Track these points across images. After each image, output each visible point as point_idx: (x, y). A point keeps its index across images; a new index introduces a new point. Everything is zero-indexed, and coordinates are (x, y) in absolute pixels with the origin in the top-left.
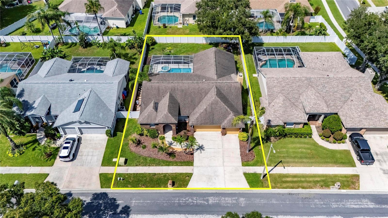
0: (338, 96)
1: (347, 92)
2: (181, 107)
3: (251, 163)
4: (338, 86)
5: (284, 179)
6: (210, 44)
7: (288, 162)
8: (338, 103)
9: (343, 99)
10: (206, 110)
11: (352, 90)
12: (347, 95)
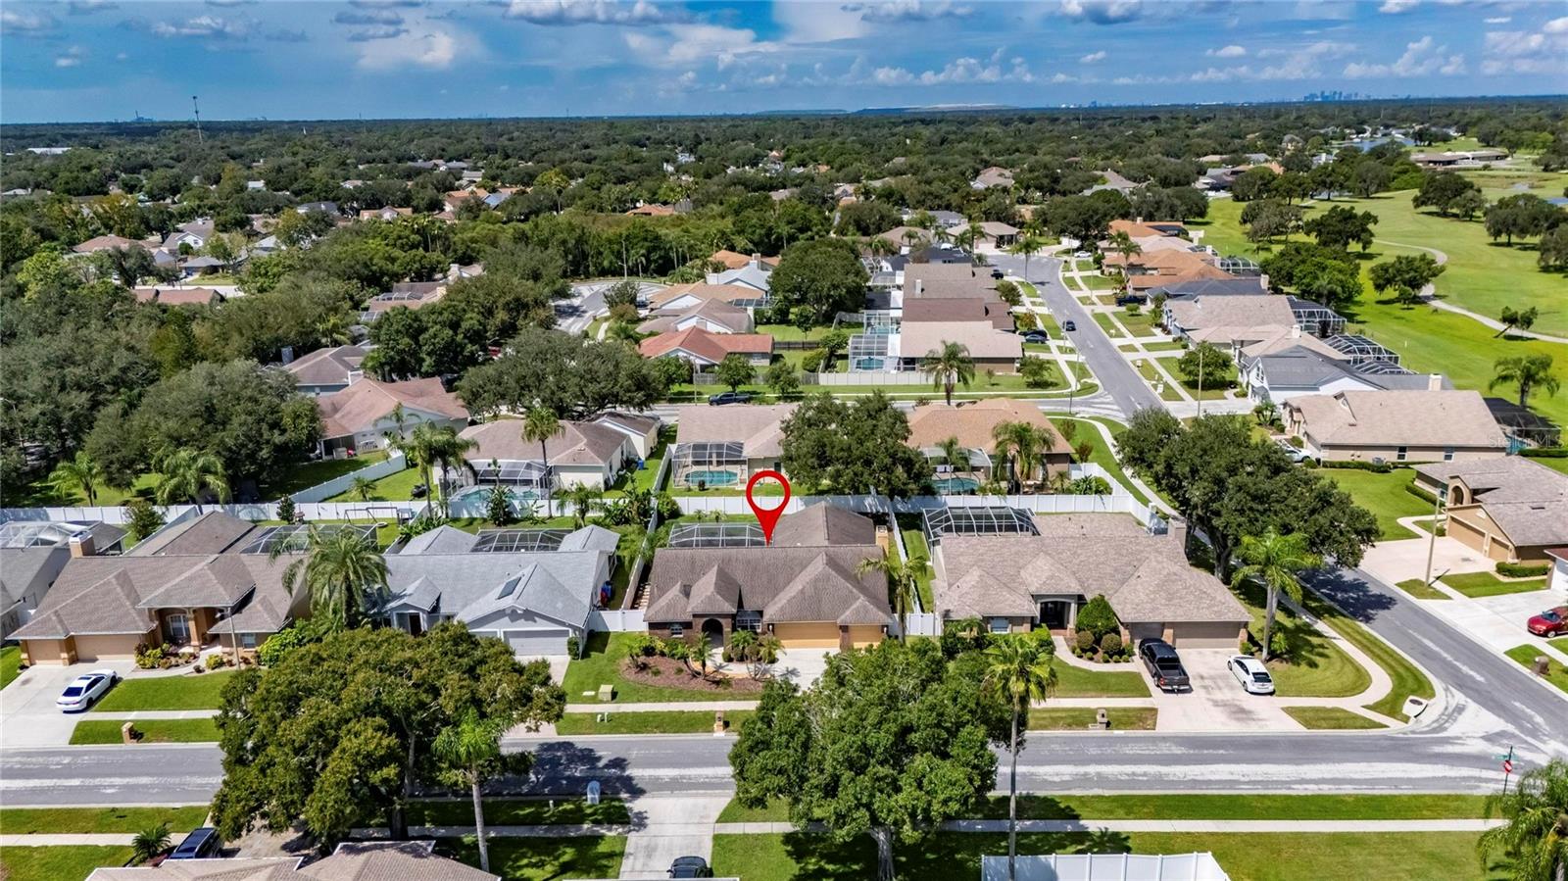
0: (1109, 570)
1: (1128, 564)
2: (744, 593)
4: (1106, 553)
8: (1108, 584)
9: (1119, 576)
10: (802, 591)
11: (1139, 560)
12: (1129, 569)
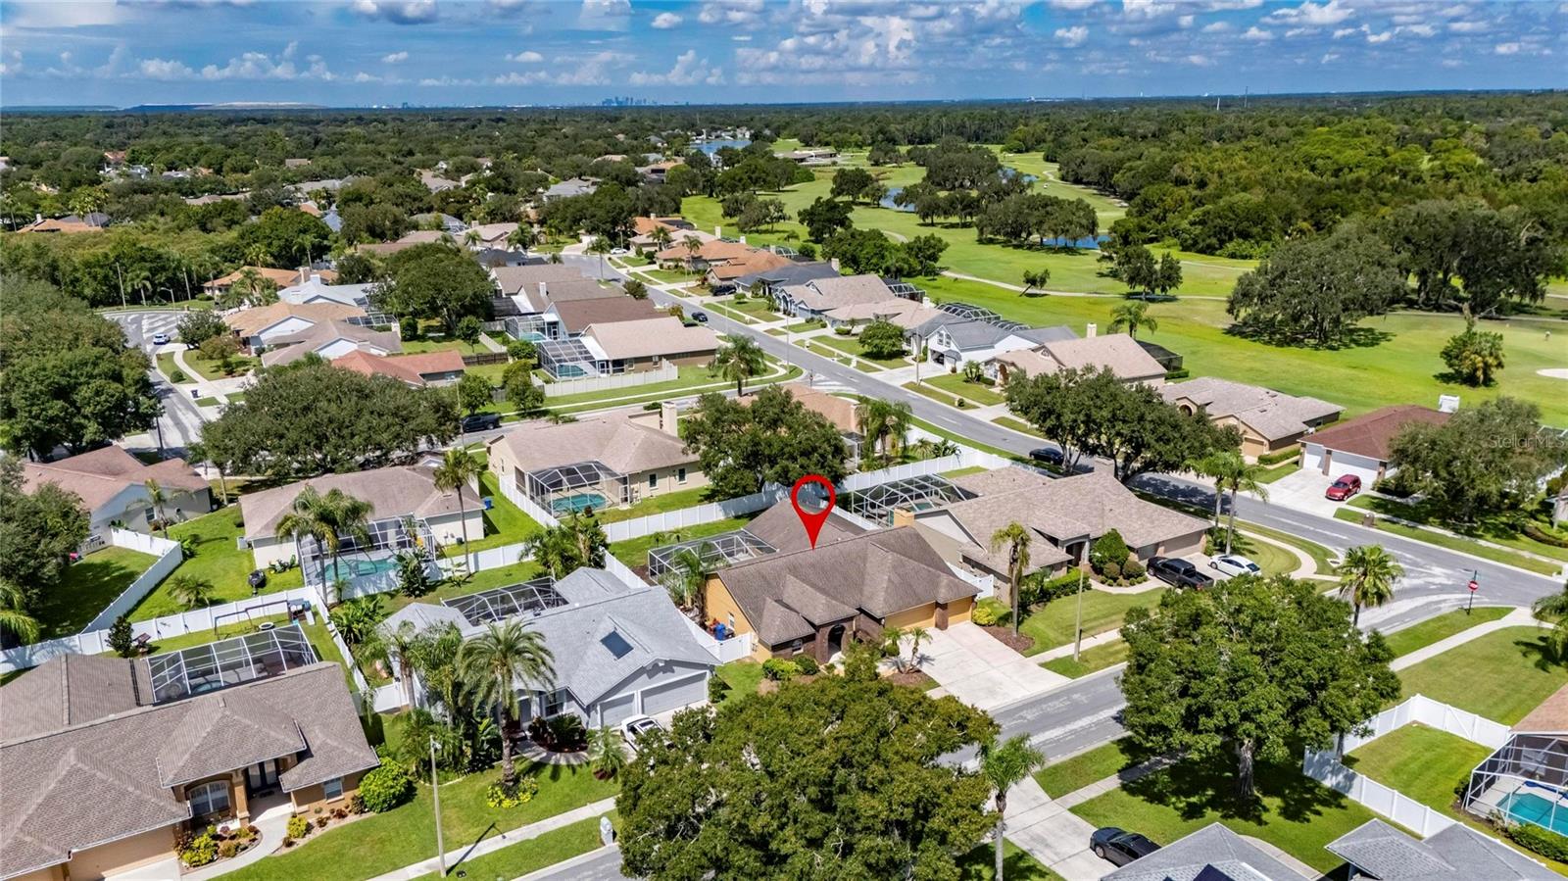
1: (1094, 502)
3: (1036, 647)
4: (1073, 495)
5: (1111, 650)
6: (737, 517)
7: (1092, 628)
8: (1094, 521)
9: (1095, 513)
10: (890, 581)
11: (1098, 497)
12: (1097, 505)
